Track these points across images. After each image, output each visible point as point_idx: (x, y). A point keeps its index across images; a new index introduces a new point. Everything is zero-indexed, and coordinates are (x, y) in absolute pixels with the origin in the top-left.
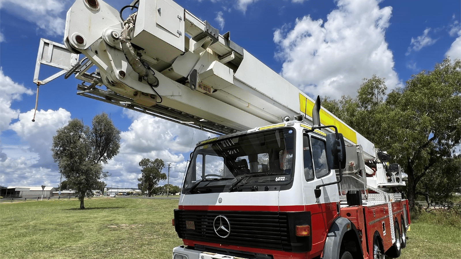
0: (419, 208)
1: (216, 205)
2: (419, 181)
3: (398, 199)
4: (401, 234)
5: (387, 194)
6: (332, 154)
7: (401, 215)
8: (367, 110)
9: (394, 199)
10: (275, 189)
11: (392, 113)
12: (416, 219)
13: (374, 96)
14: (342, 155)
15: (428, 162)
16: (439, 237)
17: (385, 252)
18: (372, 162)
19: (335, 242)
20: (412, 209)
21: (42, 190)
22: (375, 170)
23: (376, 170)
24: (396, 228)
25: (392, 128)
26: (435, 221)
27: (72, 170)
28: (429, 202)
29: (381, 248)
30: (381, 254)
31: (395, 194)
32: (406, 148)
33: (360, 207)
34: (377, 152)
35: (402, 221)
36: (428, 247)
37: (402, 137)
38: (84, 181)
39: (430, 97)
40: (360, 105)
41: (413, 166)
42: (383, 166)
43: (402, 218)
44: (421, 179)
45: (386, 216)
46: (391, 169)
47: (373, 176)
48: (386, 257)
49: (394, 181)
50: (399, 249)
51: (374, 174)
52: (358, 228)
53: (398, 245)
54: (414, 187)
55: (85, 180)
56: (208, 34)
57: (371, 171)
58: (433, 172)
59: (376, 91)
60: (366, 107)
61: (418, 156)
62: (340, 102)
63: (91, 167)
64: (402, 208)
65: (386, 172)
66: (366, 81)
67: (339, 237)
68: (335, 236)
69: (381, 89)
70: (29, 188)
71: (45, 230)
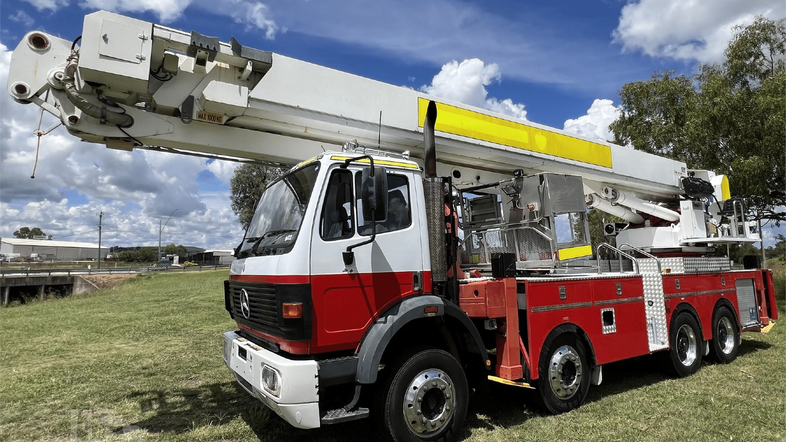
7: (723, 298)
9: (680, 267)
10: (280, 252)
14: (375, 200)
24: (684, 323)
33: (501, 280)
42: (694, 204)
45: (624, 300)
47: (673, 224)
50: (687, 363)
52: (486, 314)
56: (197, 48)
67: (391, 325)
68: (385, 322)
69: (775, 42)
70: (229, 252)
71: (197, 308)
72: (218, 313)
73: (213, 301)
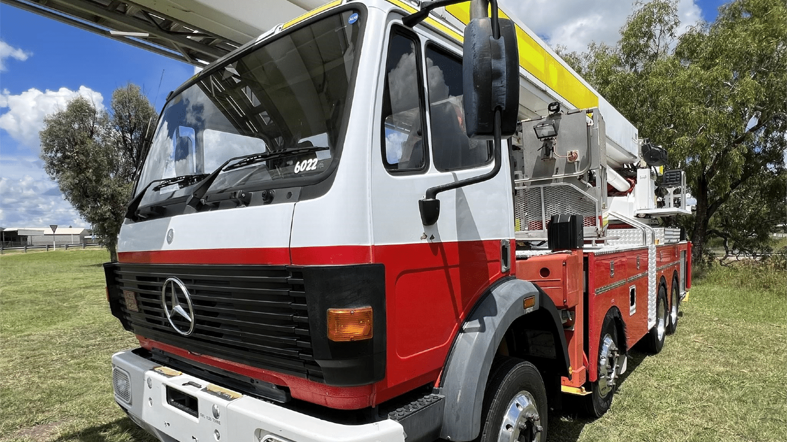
0: (709, 258)
1: (162, 250)
2: (715, 211)
3: (671, 241)
4: (669, 308)
5: (649, 230)
6: (476, 87)
7: (675, 270)
8: (635, 71)
9: (663, 238)
10: (289, 198)
11: (683, 75)
12: (701, 278)
13: (652, 40)
14: (505, 89)
15: (740, 172)
16: (740, 312)
17: (627, 350)
18: (630, 167)
19: (478, 347)
20: (698, 260)
21: (52, 233)
22: (633, 183)
23: (636, 182)
24: (662, 297)
25: (680, 105)
26: (736, 282)
27: (85, 195)
28: (730, 248)
29: (621, 342)
30: (618, 355)
31: (666, 229)
32: (702, 145)
33: (575, 253)
34: (641, 143)
35: (674, 284)
36: (718, 332)
37: (697, 122)
38: (109, 215)
39: (765, 38)
40: (623, 61)
41: (710, 180)
42: (651, 173)
43: (676, 278)
44: (720, 208)
45: (640, 275)
46: (666, 182)
47: (628, 194)
48: (631, 359)
49: (670, 206)
50: (660, 338)
51: (630, 190)
52: (564, 302)
53: (661, 330)
54: (706, 221)
55: (112, 212)
57: (624, 183)
58: (745, 194)
59: (656, 29)
60: (633, 65)
61: (722, 161)
62: (586, 57)
63: (119, 188)
64: (678, 258)
65: (655, 187)
66: (640, 7)
67: (493, 334)
68: (482, 329)
69: (667, 24)
70: (41, 231)
71: (12, 303)
72: (48, 308)
73: (36, 292)
